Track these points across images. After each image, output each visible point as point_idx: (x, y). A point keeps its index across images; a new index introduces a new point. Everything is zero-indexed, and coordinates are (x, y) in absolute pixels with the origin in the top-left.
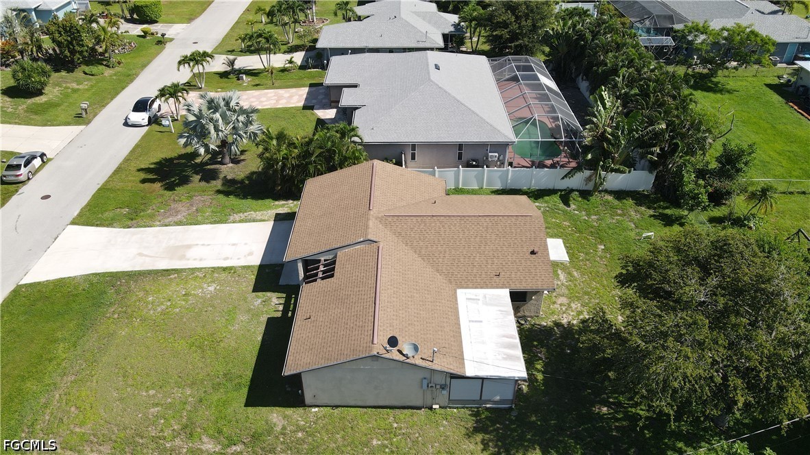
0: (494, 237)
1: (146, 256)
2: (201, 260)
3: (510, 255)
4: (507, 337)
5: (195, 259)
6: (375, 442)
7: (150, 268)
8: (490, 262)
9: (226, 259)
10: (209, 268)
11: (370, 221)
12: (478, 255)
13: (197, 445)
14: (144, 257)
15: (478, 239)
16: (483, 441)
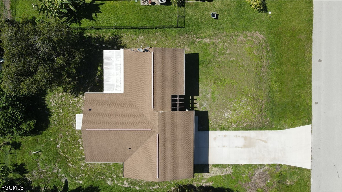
0: (105, 118)
1: (262, 141)
2: (236, 136)
3: (100, 109)
4: (108, 68)
5: (239, 136)
6: (155, 42)
7: (257, 132)
8: (109, 105)
9: (225, 136)
10: (231, 130)
11: (157, 125)
12: (113, 109)
13: (211, 40)
14: (263, 140)
15: (112, 116)
16: (121, 43)
